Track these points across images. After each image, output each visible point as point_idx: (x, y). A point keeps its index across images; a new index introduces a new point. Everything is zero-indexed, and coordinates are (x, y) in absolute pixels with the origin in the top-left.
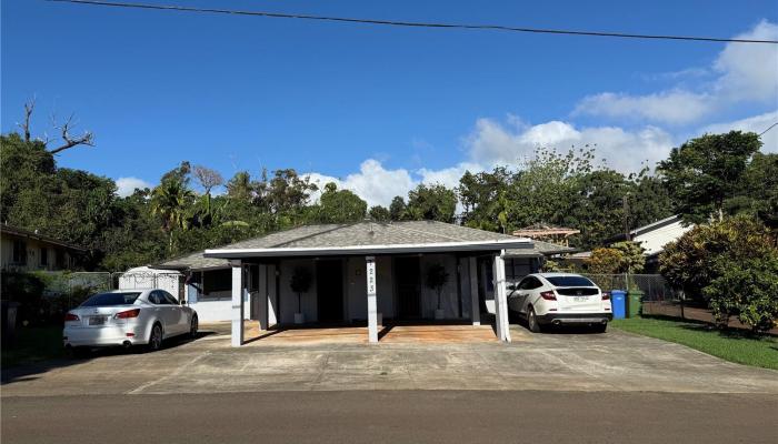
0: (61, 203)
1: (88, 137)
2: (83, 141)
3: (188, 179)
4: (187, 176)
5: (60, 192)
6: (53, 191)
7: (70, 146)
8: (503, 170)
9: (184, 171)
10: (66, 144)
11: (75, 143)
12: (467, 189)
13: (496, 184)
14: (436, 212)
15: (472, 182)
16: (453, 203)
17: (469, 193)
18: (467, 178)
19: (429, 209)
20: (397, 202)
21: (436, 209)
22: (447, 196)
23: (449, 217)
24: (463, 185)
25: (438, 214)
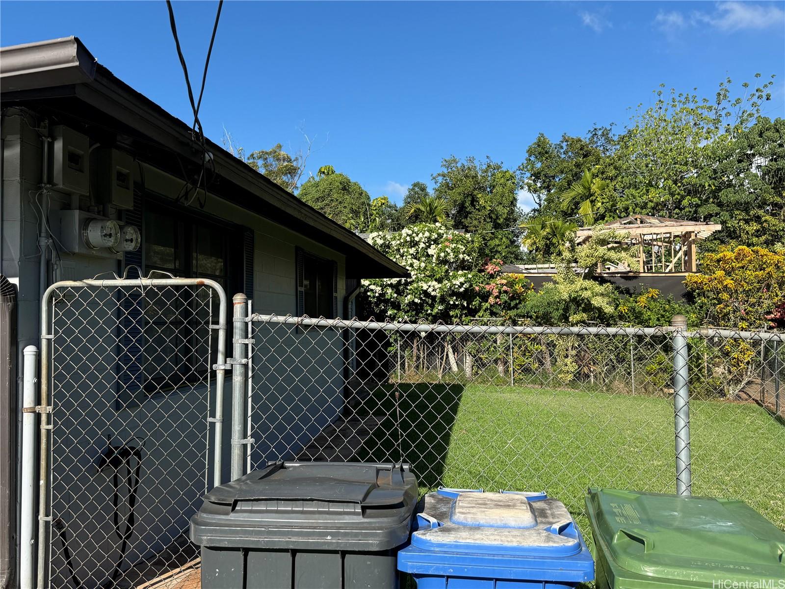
8: (606, 134)
12: (539, 165)
13: (585, 156)
14: (474, 206)
15: (547, 153)
16: (512, 191)
17: (539, 173)
18: (539, 146)
19: (459, 199)
20: (415, 193)
21: (474, 201)
22: (502, 181)
23: (504, 216)
24: (532, 158)
25: (477, 209)
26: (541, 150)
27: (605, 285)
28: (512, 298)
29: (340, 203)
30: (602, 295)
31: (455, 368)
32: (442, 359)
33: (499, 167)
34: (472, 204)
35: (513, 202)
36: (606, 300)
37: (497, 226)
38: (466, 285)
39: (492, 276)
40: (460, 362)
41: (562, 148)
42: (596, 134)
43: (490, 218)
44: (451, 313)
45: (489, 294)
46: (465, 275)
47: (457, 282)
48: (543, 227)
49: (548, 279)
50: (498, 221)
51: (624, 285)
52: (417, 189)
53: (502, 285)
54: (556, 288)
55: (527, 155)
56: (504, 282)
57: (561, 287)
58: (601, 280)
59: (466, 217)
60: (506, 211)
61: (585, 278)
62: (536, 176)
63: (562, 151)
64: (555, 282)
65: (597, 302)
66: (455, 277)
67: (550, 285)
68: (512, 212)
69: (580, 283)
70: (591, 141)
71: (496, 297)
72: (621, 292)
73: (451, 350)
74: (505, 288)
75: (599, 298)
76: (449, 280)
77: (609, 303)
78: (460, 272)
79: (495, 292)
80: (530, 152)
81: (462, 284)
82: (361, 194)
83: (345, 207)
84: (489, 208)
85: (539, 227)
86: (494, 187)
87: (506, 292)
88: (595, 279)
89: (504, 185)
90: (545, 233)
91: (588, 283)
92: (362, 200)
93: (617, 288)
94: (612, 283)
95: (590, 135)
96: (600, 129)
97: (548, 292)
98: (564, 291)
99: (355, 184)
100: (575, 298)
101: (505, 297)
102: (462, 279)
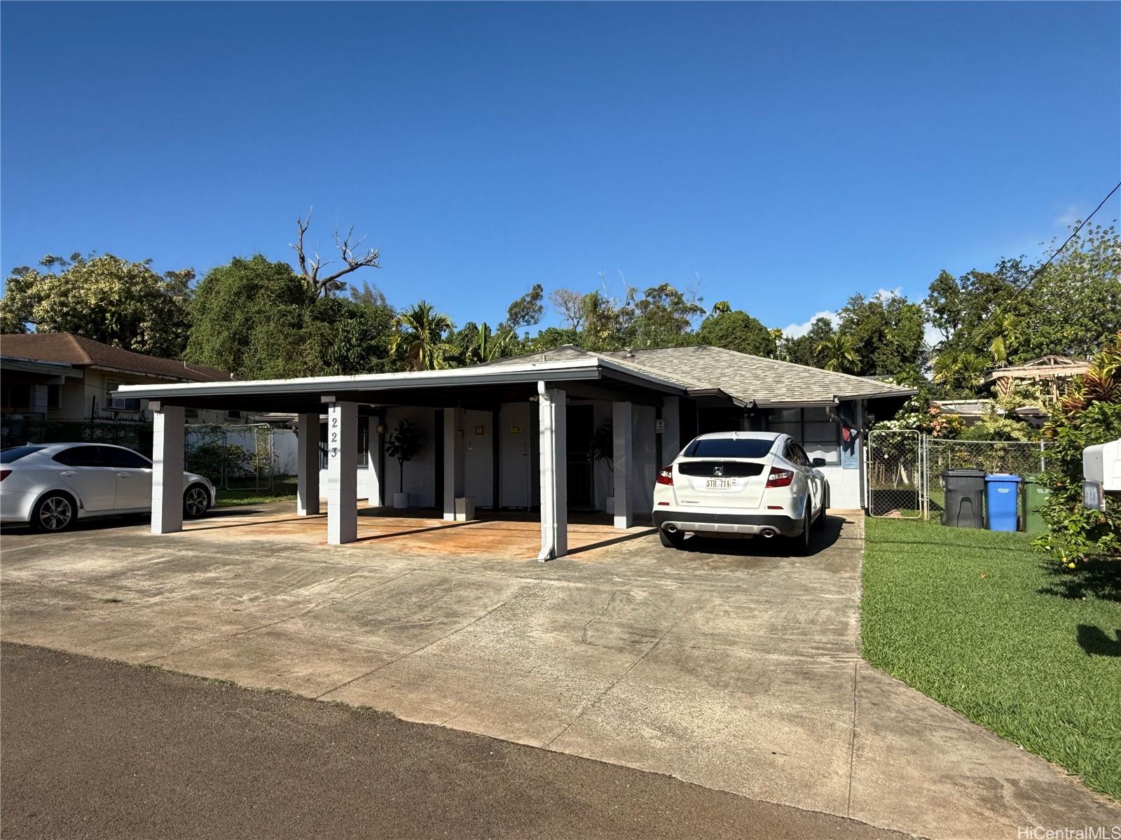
0: (302, 340)
1: (375, 257)
2: (368, 263)
3: (541, 307)
4: (539, 303)
5: (300, 327)
6: (293, 326)
7: (352, 269)
8: (1015, 266)
9: (536, 296)
10: (348, 267)
11: (358, 265)
12: (943, 301)
13: (996, 291)
14: (882, 341)
15: (950, 288)
16: (920, 325)
17: (944, 308)
18: (941, 282)
19: (866, 336)
20: (819, 328)
21: (882, 336)
22: (908, 314)
23: (911, 349)
24: (935, 294)
25: (885, 345)
26: (944, 285)
27: (1021, 423)
28: (950, 432)
29: (744, 340)
30: (1019, 430)
31: (906, 481)
32: (896, 475)
33: (904, 302)
34: (880, 340)
35: (920, 335)
36: (1022, 433)
37: (904, 359)
38: (918, 423)
39: (934, 416)
40: (910, 477)
41: (969, 280)
42: (1004, 267)
43: (898, 352)
44: (905, 442)
45: (933, 429)
46: (916, 416)
47: (911, 421)
48: (955, 361)
49: (978, 419)
50: (906, 355)
51: (1035, 422)
52: (820, 324)
53: (943, 423)
54: (984, 425)
55: (929, 292)
56: (944, 420)
57: (988, 425)
58: (1018, 419)
59: (873, 352)
60: (913, 344)
61: (1005, 419)
62: (941, 311)
63: (969, 283)
64: (983, 421)
65: (1015, 434)
66: (909, 417)
67: (979, 423)
68: (918, 345)
69: (1002, 422)
70: (1000, 272)
71: (938, 432)
72: (1033, 428)
73: (903, 469)
74: (945, 425)
75: (1016, 432)
76: (905, 420)
77: (1024, 436)
78: (913, 414)
79: (938, 428)
80: (933, 288)
81: (915, 422)
82: (761, 330)
83: (749, 344)
84: (896, 343)
85: (949, 362)
86: (899, 321)
87: (945, 427)
88: (1013, 418)
89: (910, 320)
90: (957, 368)
91: (1008, 422)
92: (763, 336)
93: (1030, 425)
94: (1026, 421)
95: (999, 268)
96: (1009, 261)
97: (978, 427)
98: (991, 427)
99: (754, 320)
100: (999, 432)
101: (945, 431)
102: (915, 419)
